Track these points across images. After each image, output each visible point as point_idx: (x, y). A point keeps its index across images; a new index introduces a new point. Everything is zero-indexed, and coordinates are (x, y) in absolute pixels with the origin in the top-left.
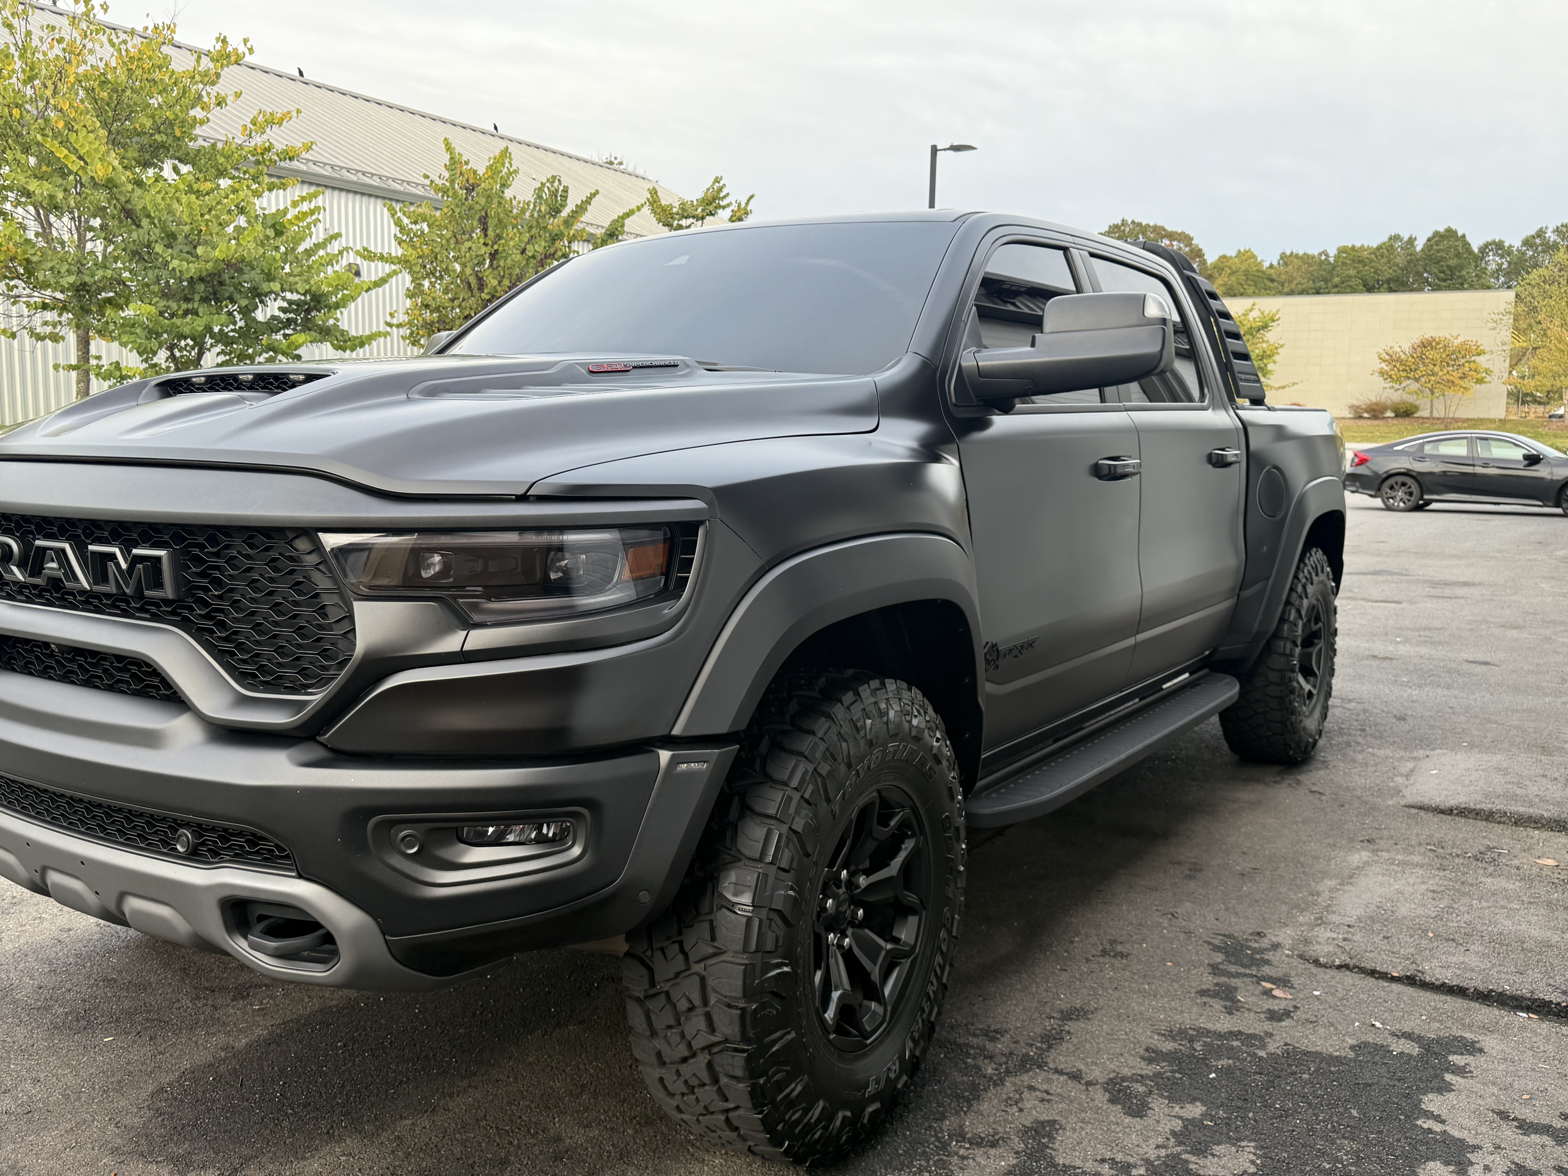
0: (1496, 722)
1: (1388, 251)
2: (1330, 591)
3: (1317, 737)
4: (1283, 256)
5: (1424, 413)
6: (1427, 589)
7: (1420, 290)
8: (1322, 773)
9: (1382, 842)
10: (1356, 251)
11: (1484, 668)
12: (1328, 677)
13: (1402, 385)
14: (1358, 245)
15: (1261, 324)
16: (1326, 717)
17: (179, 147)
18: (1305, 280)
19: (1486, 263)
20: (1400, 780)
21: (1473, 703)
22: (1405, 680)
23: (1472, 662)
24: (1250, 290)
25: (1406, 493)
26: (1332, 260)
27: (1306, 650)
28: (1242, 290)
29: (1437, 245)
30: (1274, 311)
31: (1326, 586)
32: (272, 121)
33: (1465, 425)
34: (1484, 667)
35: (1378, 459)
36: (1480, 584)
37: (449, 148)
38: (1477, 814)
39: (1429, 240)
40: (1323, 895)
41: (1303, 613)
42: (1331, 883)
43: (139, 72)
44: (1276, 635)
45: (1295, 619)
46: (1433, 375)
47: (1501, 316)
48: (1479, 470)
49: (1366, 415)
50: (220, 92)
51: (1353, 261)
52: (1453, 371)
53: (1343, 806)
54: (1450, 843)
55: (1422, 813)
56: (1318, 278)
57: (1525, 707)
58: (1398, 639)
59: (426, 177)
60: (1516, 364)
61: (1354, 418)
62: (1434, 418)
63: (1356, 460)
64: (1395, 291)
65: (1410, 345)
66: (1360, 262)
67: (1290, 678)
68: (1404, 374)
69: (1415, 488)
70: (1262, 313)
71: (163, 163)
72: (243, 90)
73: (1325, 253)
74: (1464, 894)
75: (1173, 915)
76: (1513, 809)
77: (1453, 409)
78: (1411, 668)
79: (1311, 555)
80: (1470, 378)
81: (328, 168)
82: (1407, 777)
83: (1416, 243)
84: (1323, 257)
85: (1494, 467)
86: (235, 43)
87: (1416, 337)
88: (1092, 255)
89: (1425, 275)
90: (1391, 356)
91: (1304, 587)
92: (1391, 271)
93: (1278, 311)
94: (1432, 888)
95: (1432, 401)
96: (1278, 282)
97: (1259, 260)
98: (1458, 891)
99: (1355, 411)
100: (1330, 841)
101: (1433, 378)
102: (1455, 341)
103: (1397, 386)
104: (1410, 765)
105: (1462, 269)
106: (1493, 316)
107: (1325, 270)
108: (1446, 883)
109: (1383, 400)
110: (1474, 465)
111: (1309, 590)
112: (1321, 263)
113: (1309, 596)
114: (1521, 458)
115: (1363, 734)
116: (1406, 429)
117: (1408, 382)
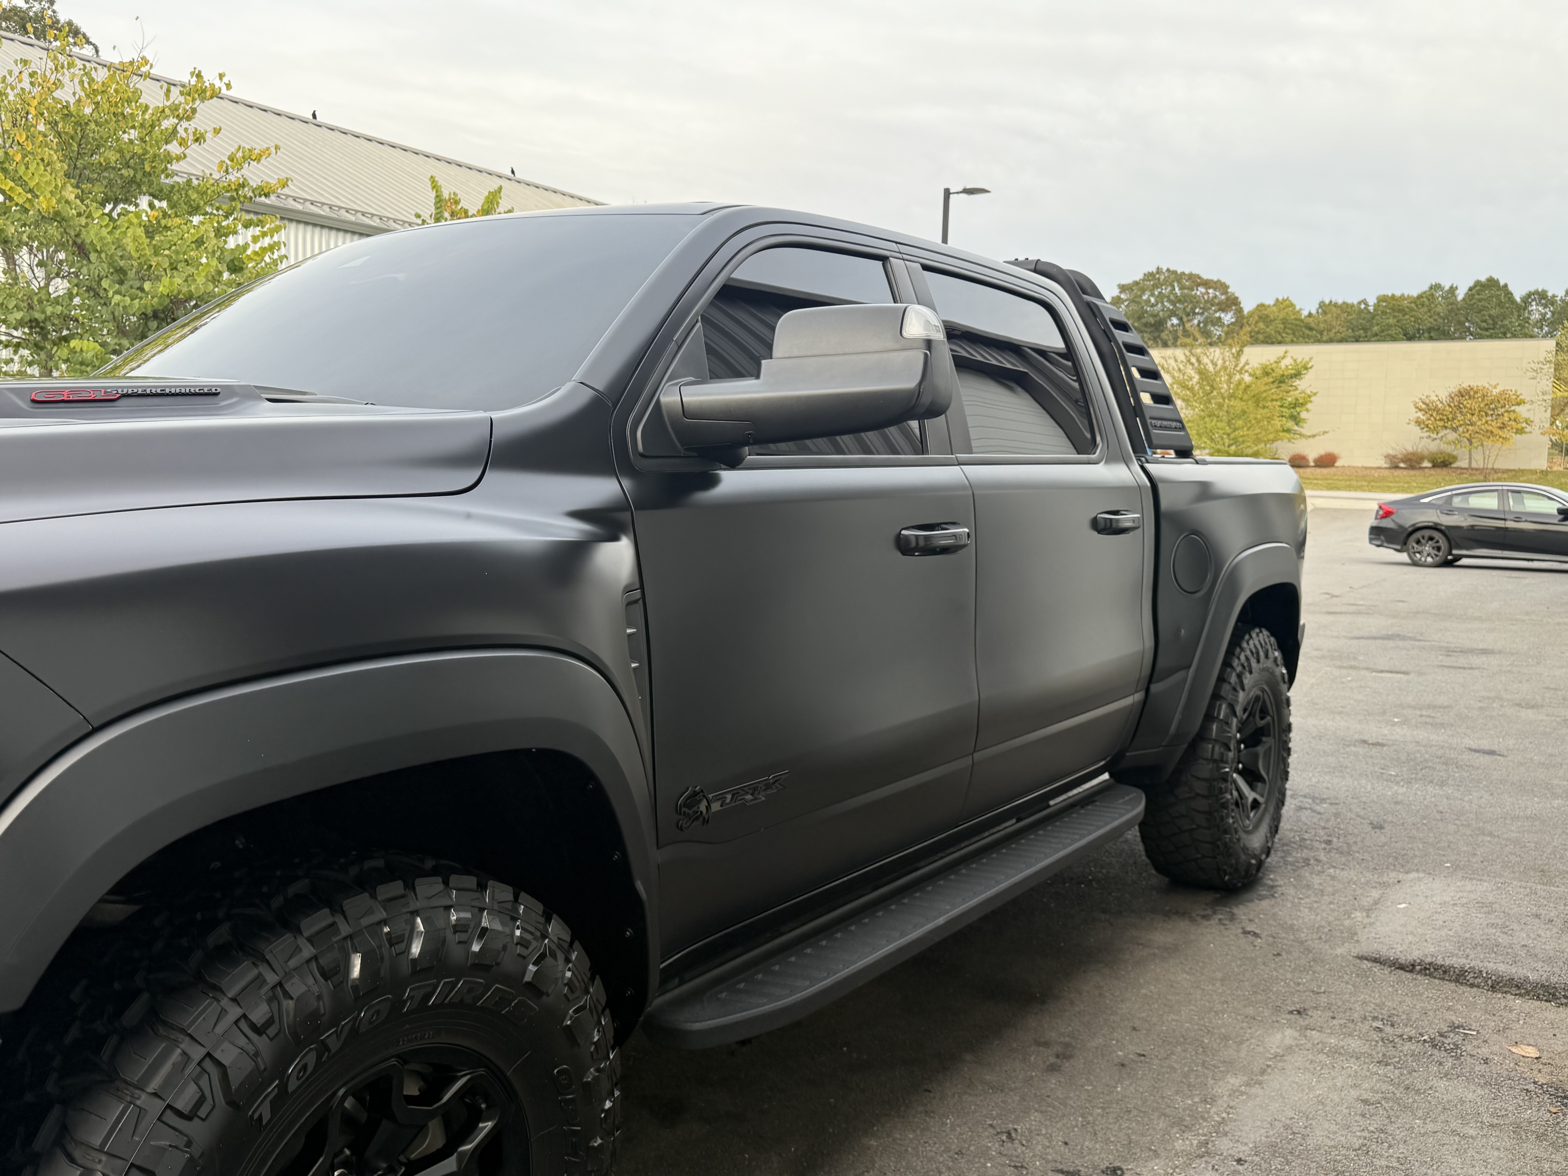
0: (1490, 834)
1: (1429, 300)
2: (1280, 678)
3: (1263, 857)
4: (1322, 305)
5: (1463, 464)
6: (1440, 657)
7: (1462, 338)
8: (1265, 904)
9: (1316, 1014)
10: (1396, 300)
11: (1485, 759)
12: (1280, 782)
13: (1440, 435)
14: (1398, 294)
15: (1293, 372)
16: (1276, 831)
17: (151, 184)
18: (1344, 329)
19: (1529, 313)
20: (1358, 915)
21: (1467, 807)
22: (1393, 773)
23: (1476, 751)
24: (1289, 339)
25: (1433, 548)
26: (1371, 309)
27: (1251, 750)
28: (1280, 338)
29: (1479, 294)
30: (1307, 359)
31: (1272, 674)
32: (251, 157)
33: (1505, 476)
34: (1487, 757)
35: (1403, 511)
36: (1500, 652)
37: (435, 186)
38: (1445, 972)
39: (1470, 289)
40: (1220, 1102)
41: (1239, 709)
42: (1234, 1081)
43: (106, 106)
44: (1201, 736)
45: (1226, 716)
46: (1471, 424)
47: (1541, 365)
48: (1511, 524)
49: (1402, 465)
50: (199, 128)
51: (1394, 310)
52: (1492, 421)
53: (1279, 954)
54: (1404, 1017)
55: (1376, 968)
56: (1357, 327)
57: (1528, 812)
58: (1396, 720)
59: (418, 216)
60: (1558, 415)
61: (1390, 468)
62: (1472, 469)
63: (1381, 513)
64: (1436, 339)
65: (1447, 394)
66: (1399, 311)
67: (1221, 789)
68: (1441, 424)
69: (1443, 543)
70: (1295, 361)
71: (136, 199)
72: (222, 126)
73: (1364, 302)
74: (1406, 1107)
75: (1009, 1134)
76: (1491, 966)
77: (1492, 459)
78: (1403, 758)
79: (1251, 637)
80: (1509, 428)
81: (326, 208)
82: (1368, 911)
83: (1457, 292)
84: (1363, 306)
85: (1526, 521)
86: (210, 78)
87: (1453, 386)
88: (926, 268)
89: (1467, 324)
90: (1427, 405)
91: (1240, 676)
92: (1431, 320)
93: (1311, 359)
94: (1365, 1097)
95: (1470, 451)
96: (1317, 331)
97: (1298, 308)
98: (1397, 1101)
99: (1391, 460)
100: (1250, 1011)
101: (1470, 428)
102: (1494, 390)
103: (1434, 436)
104: (1375, 894)
105: (1505, 318)
106: (1533, 365)
107: (1364, 319)
108: (1384, 1087)
109: (1419, 450)
110: (1505, 520)
111: (1246, 682)
112: (1361, 311)
113: (1246, 687)
114: (1555, 512)
115: (1328, 847)
116: (1444, 479)
117: (1445, 432)
